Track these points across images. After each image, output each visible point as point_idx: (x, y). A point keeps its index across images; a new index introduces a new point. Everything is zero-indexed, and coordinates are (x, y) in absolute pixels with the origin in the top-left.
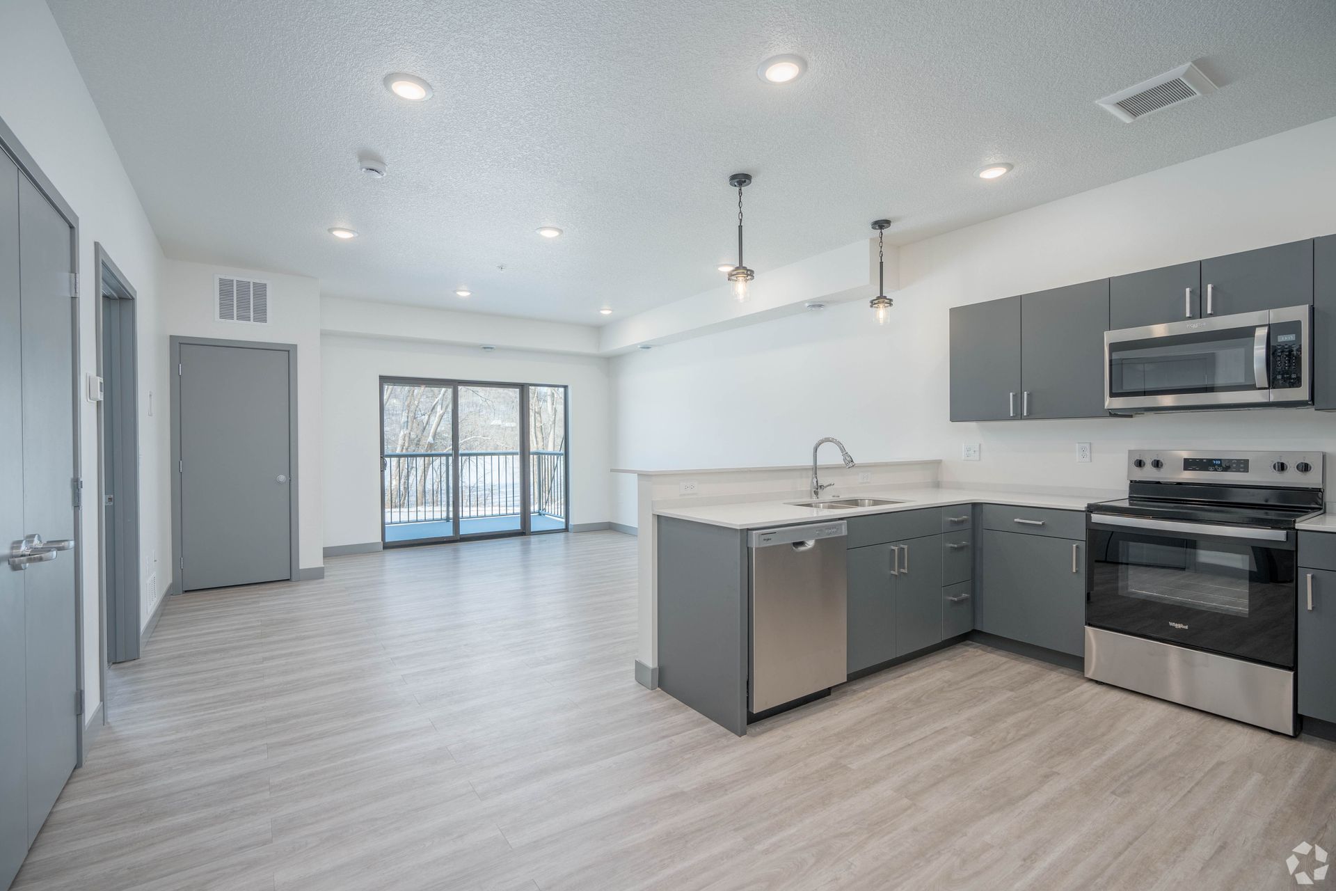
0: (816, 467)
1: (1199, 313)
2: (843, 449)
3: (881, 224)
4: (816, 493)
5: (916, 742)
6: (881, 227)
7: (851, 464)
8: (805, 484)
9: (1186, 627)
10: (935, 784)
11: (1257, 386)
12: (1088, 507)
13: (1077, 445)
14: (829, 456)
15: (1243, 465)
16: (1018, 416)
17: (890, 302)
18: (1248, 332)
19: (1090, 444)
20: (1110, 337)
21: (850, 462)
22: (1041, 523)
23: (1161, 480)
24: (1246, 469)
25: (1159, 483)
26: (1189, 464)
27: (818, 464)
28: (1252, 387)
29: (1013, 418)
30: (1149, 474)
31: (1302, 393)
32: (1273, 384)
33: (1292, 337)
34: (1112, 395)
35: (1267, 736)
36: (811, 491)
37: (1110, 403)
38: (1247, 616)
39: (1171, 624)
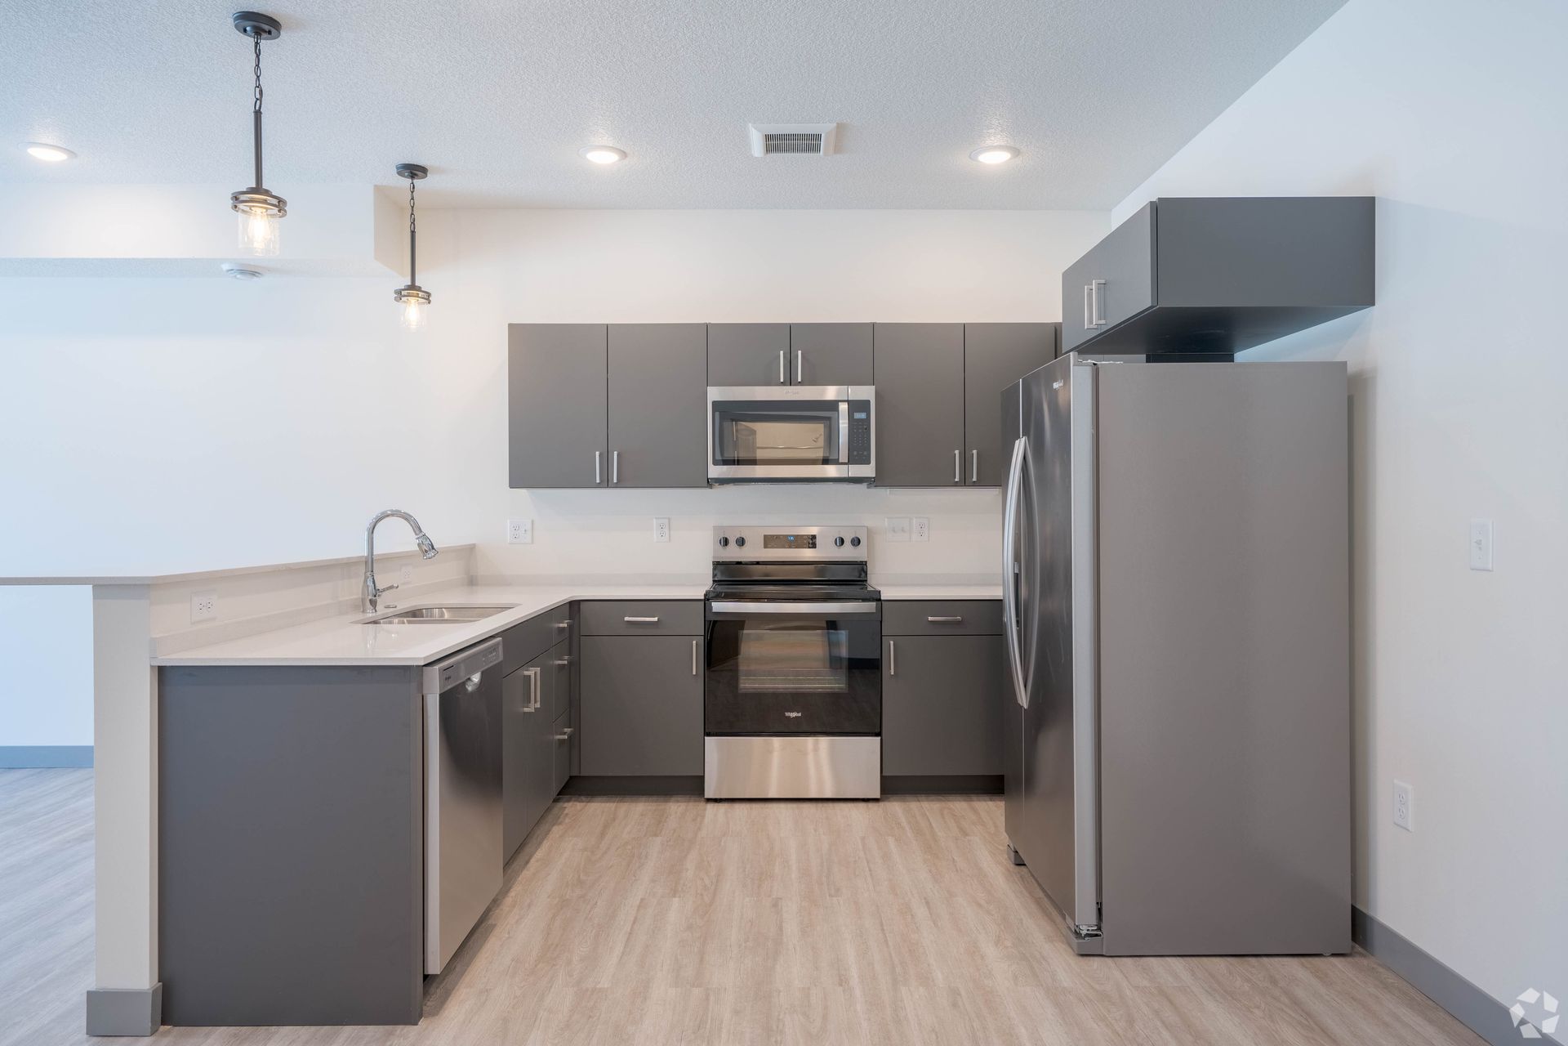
0: (372, 559)
1: (790, 381)
2: (417, 529)
3: (414, 171)
4: (373, 603)
5: (632, 927)
6: (413, 176)
7: (432, 554)
8: (353, 588)
9: (800, 715)
10: (702, 960)
11: (840, 461)
12: (705, 595)
13: (654, 520)
14: (396, 539)
15: (812, 542)
16: (606, 483)
17: (428, 297)
18: (833, 405)
19: (669, 519)
20: (715, 394)
21: (428, 549)
22: (656, 619)
23: (742, 560)
24: (814, 546)
25: (739, 563)
26: (770, 541)
27: (374, 553)
28: (836, 462)
29: (599, 486)
30: (733, 554)
31: (868, 470)
32: (852, 461)
33: (863, 416)
34: (715, 463)
35: (862, 805)
36: (363, 600)
37: (715, 471)
38: (847, 691)
39: (787, 714)
